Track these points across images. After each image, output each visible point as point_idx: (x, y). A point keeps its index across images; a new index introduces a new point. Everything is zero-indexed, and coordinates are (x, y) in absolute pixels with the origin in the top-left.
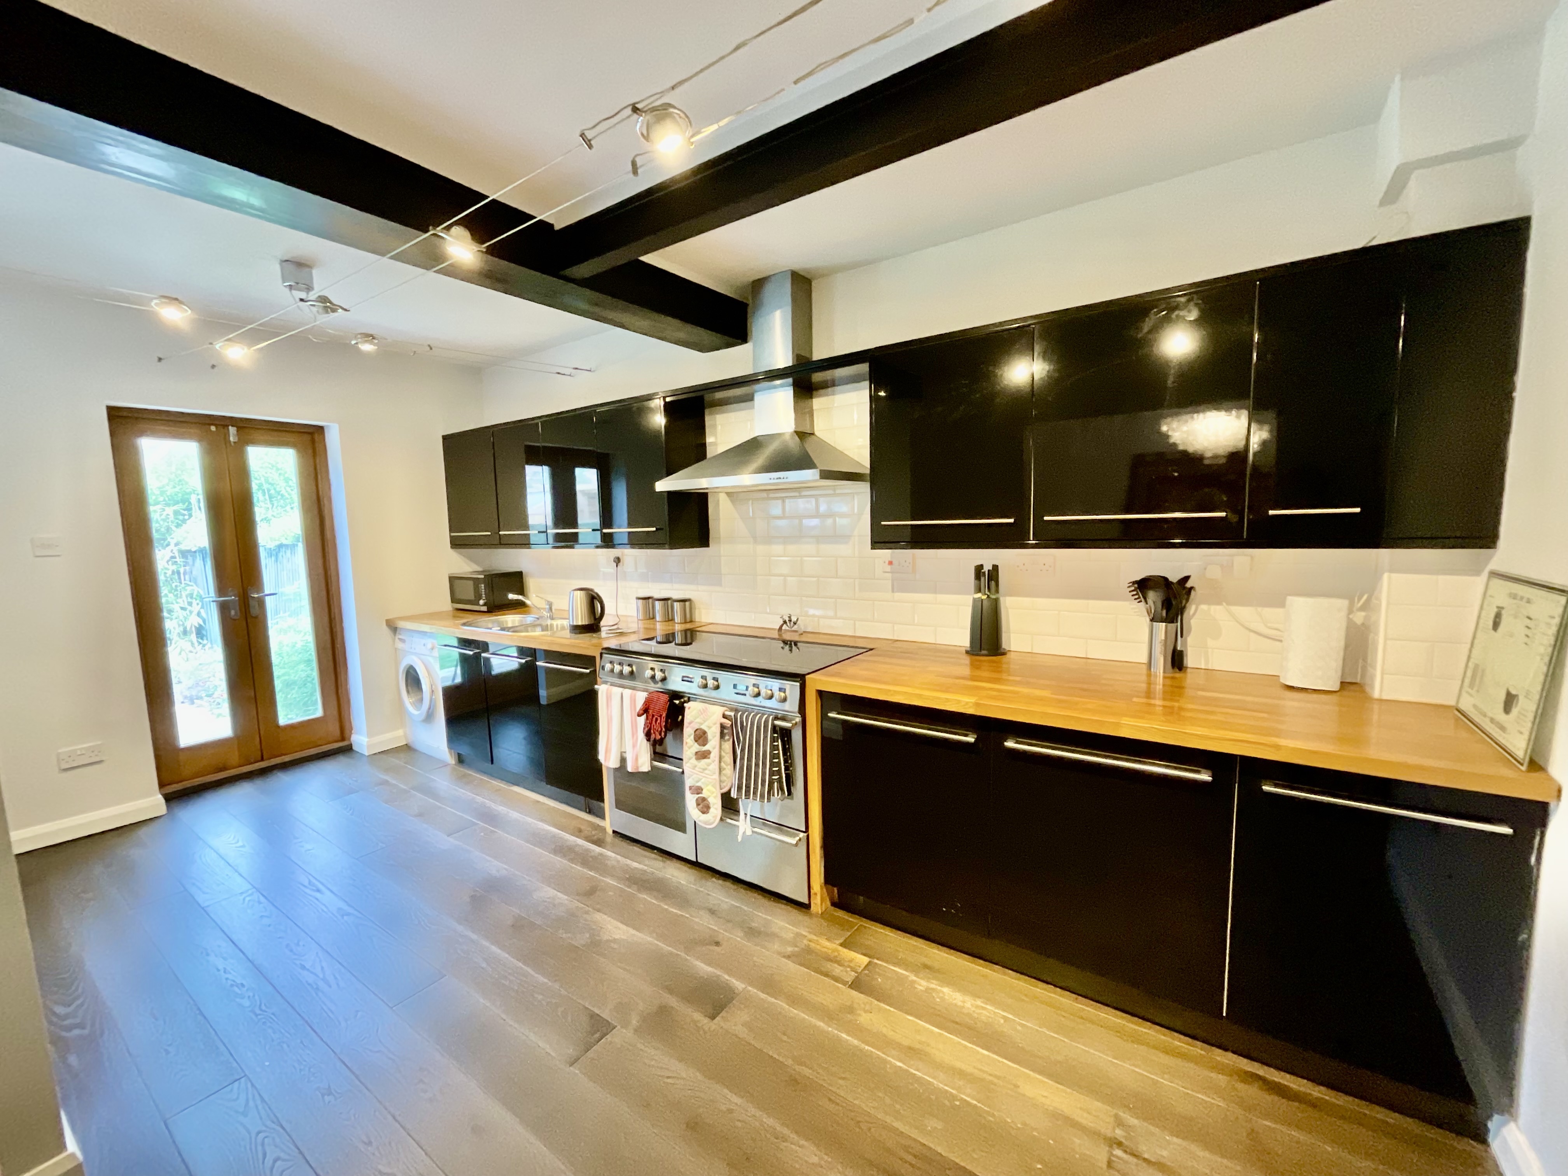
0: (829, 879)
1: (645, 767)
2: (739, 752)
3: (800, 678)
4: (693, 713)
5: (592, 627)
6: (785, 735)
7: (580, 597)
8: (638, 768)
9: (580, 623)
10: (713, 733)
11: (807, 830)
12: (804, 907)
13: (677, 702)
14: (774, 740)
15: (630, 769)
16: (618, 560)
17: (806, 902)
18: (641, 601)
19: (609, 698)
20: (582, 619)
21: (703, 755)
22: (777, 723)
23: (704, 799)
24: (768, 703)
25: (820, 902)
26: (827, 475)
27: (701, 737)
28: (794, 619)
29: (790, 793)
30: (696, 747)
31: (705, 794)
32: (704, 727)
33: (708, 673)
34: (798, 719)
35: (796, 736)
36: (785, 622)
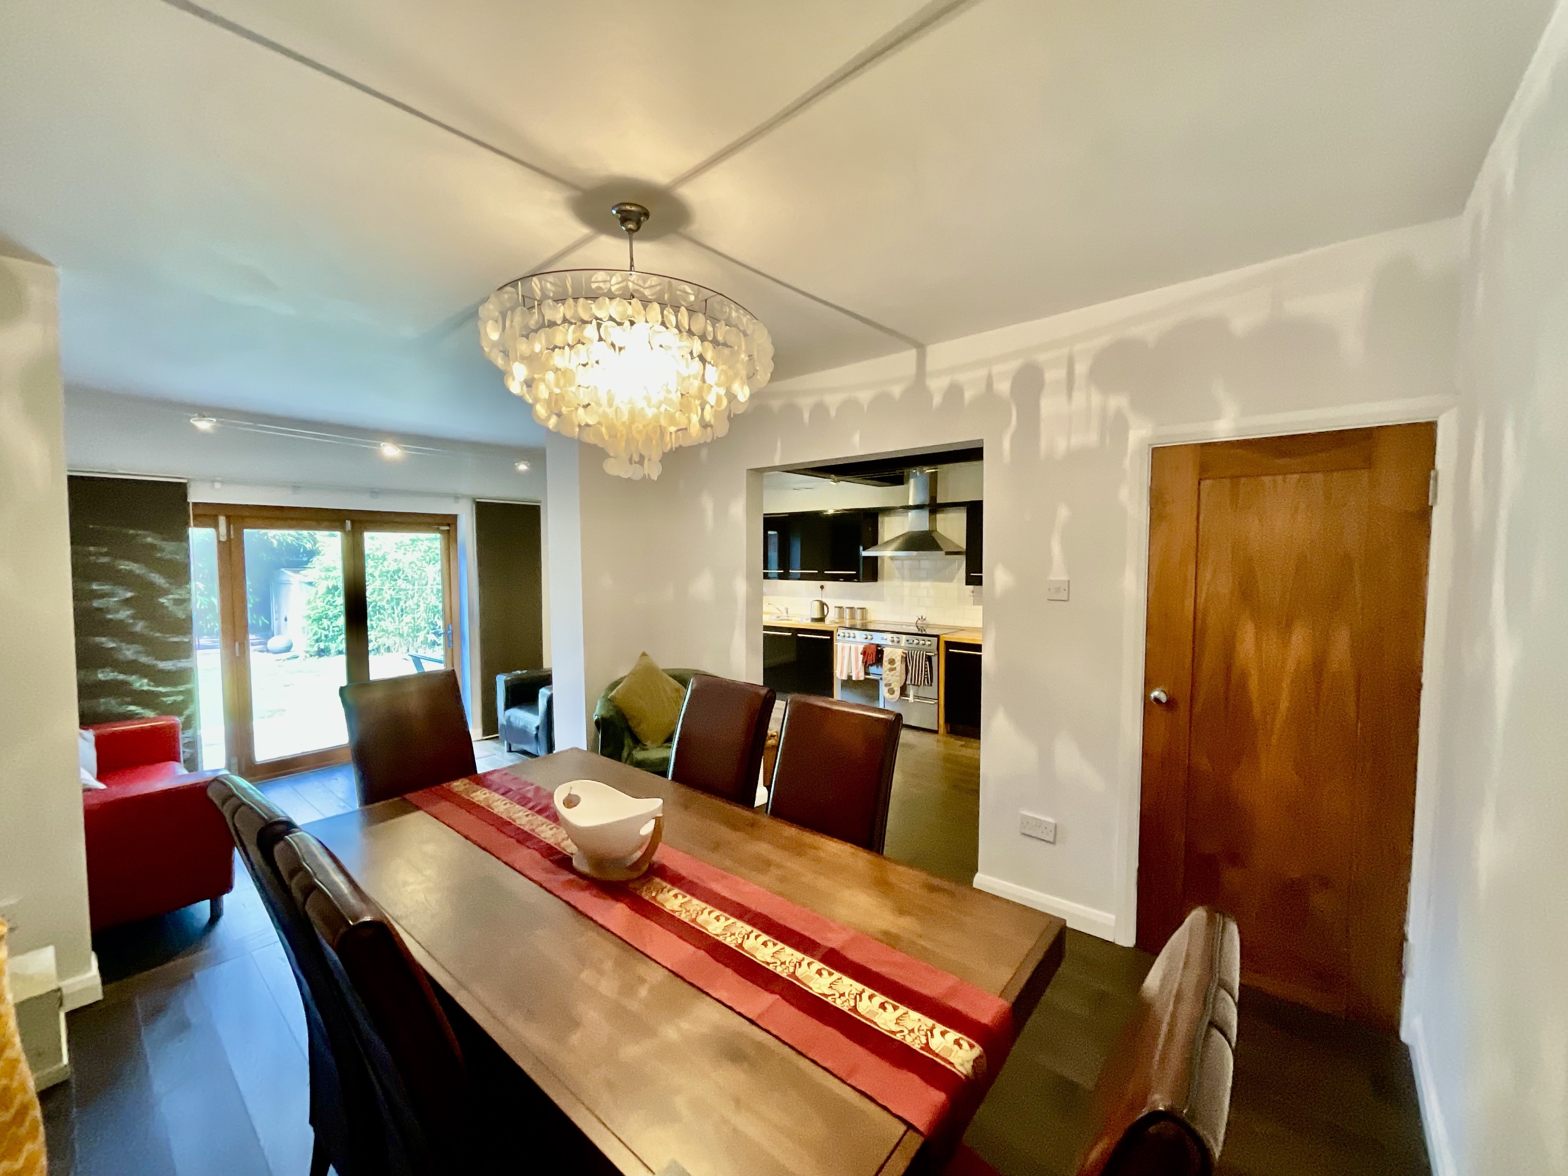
0: (947, 720)
1: (862, 678)
2: (910, 668)
3: (937, 636)
4: (888, 653)
5: (822, 619)
6: (929, 658)
7: (817, 604)
8: (858, 678)
9: (816, 617)
10: (898, 659)
11: (938, 699)
12: (936, 732)
13: (879, 648)
14: (926, 661)
15: (854, 678)
16: (822, 587)
17: (937, 729)
18: (837, 609)
19: (843, 649)
20: (817, 615)
21: (891, 670)
22: (928, 654)
23: (892, 689)
24: (924, 647)
25: (942, 730)
26: (948, 553)
27: (892, 662)
28: (924, 618)
29: (931, 685)
30: (889, 666)
31: (893, 685)
32: (894, 657)
33: (895, 636)
34: (936, 653)
35: (934, 660)
36: (919, 619)
